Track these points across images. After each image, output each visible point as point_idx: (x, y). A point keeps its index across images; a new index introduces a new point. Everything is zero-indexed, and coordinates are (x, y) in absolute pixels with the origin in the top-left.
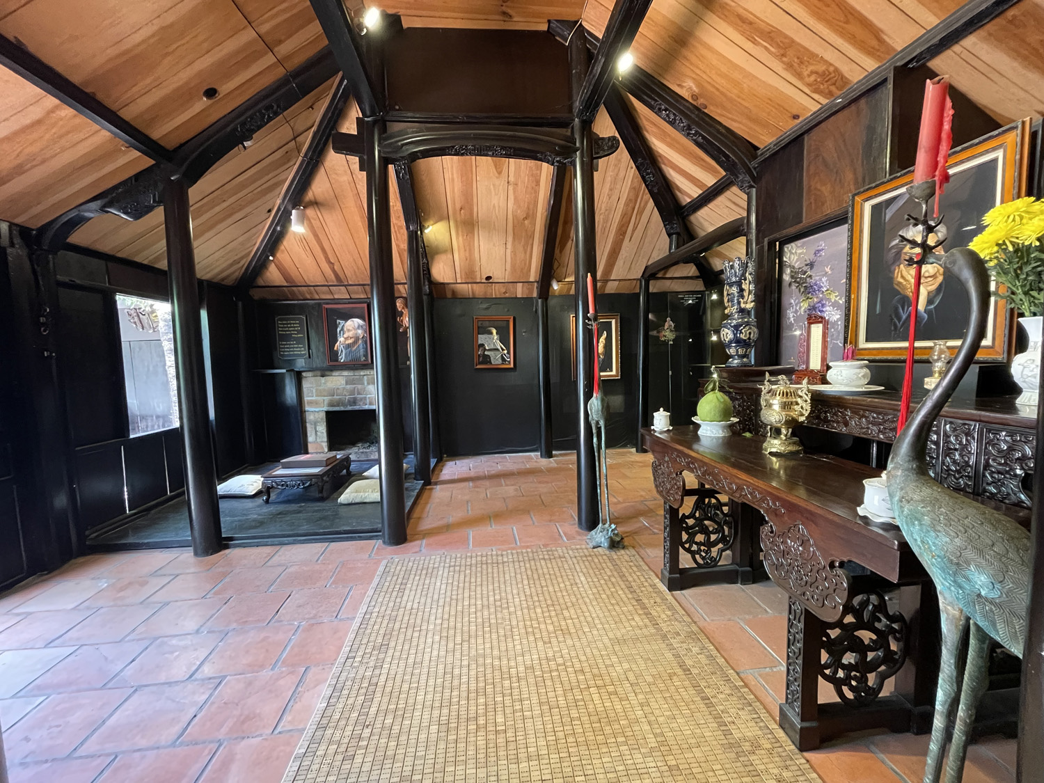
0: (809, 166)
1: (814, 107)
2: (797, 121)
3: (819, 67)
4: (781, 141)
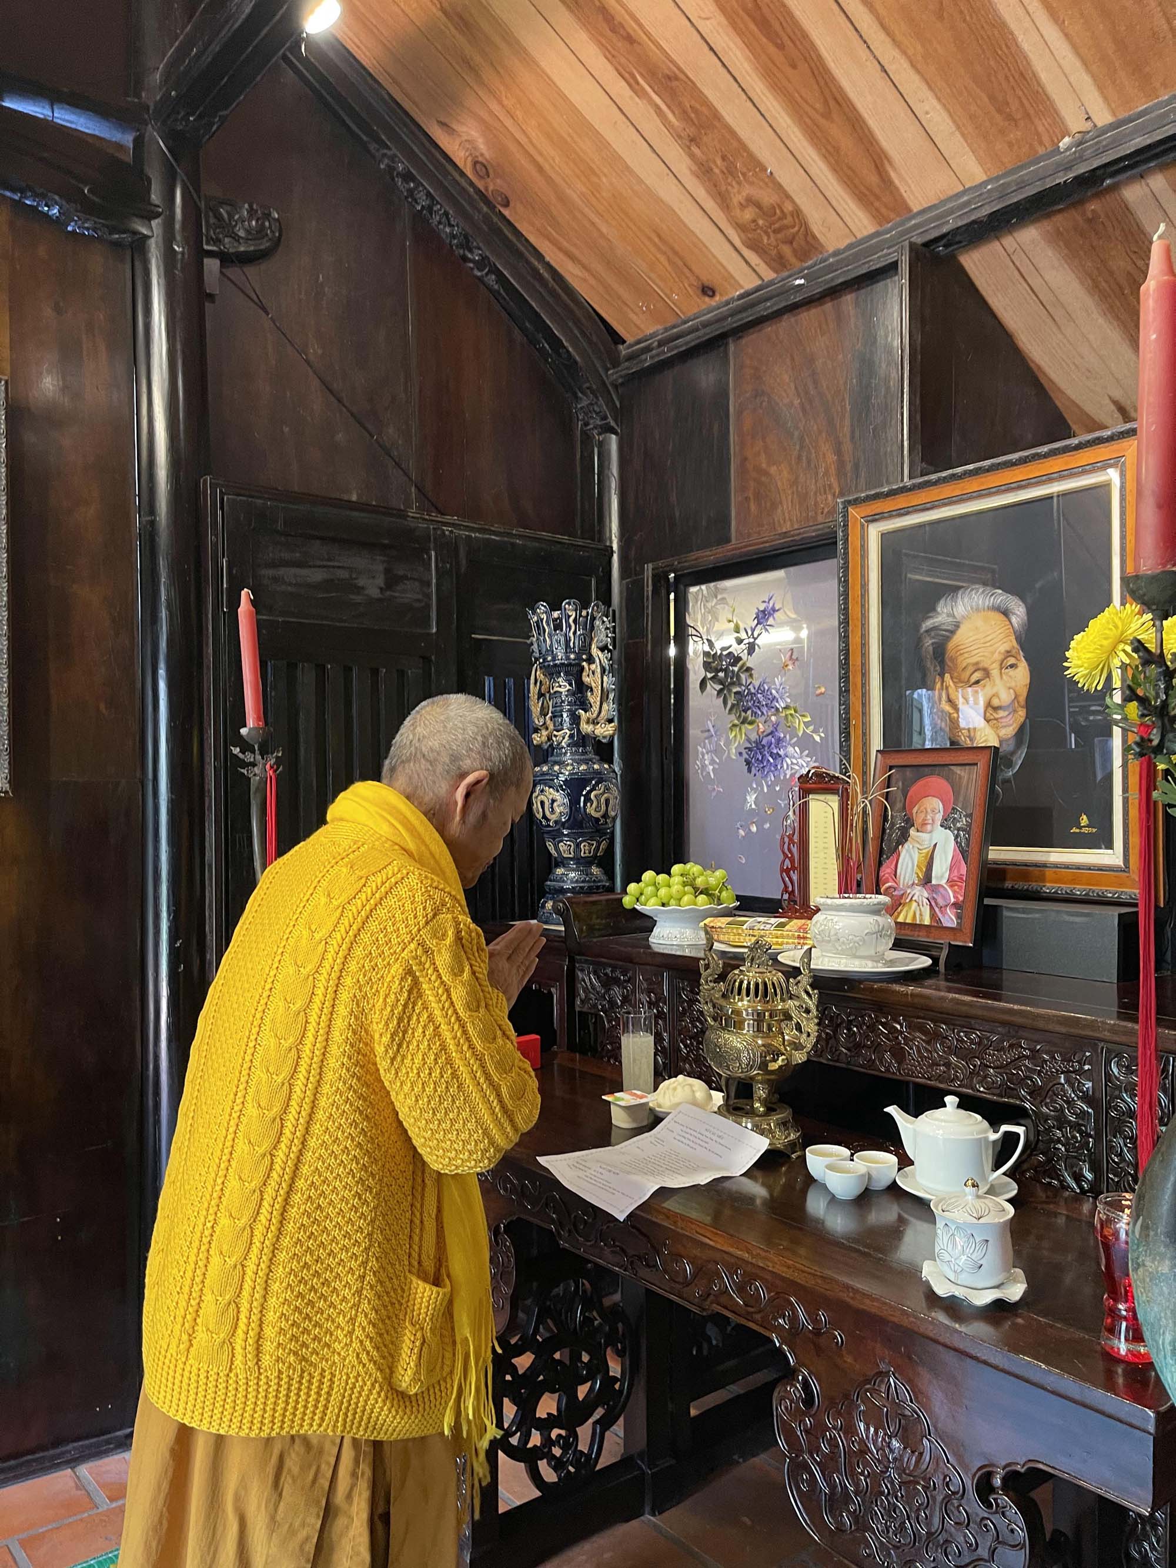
0: (739, 413)
1: (749, 282)
2: (713, 302)
3: (768, 198)
4: (676, 338)
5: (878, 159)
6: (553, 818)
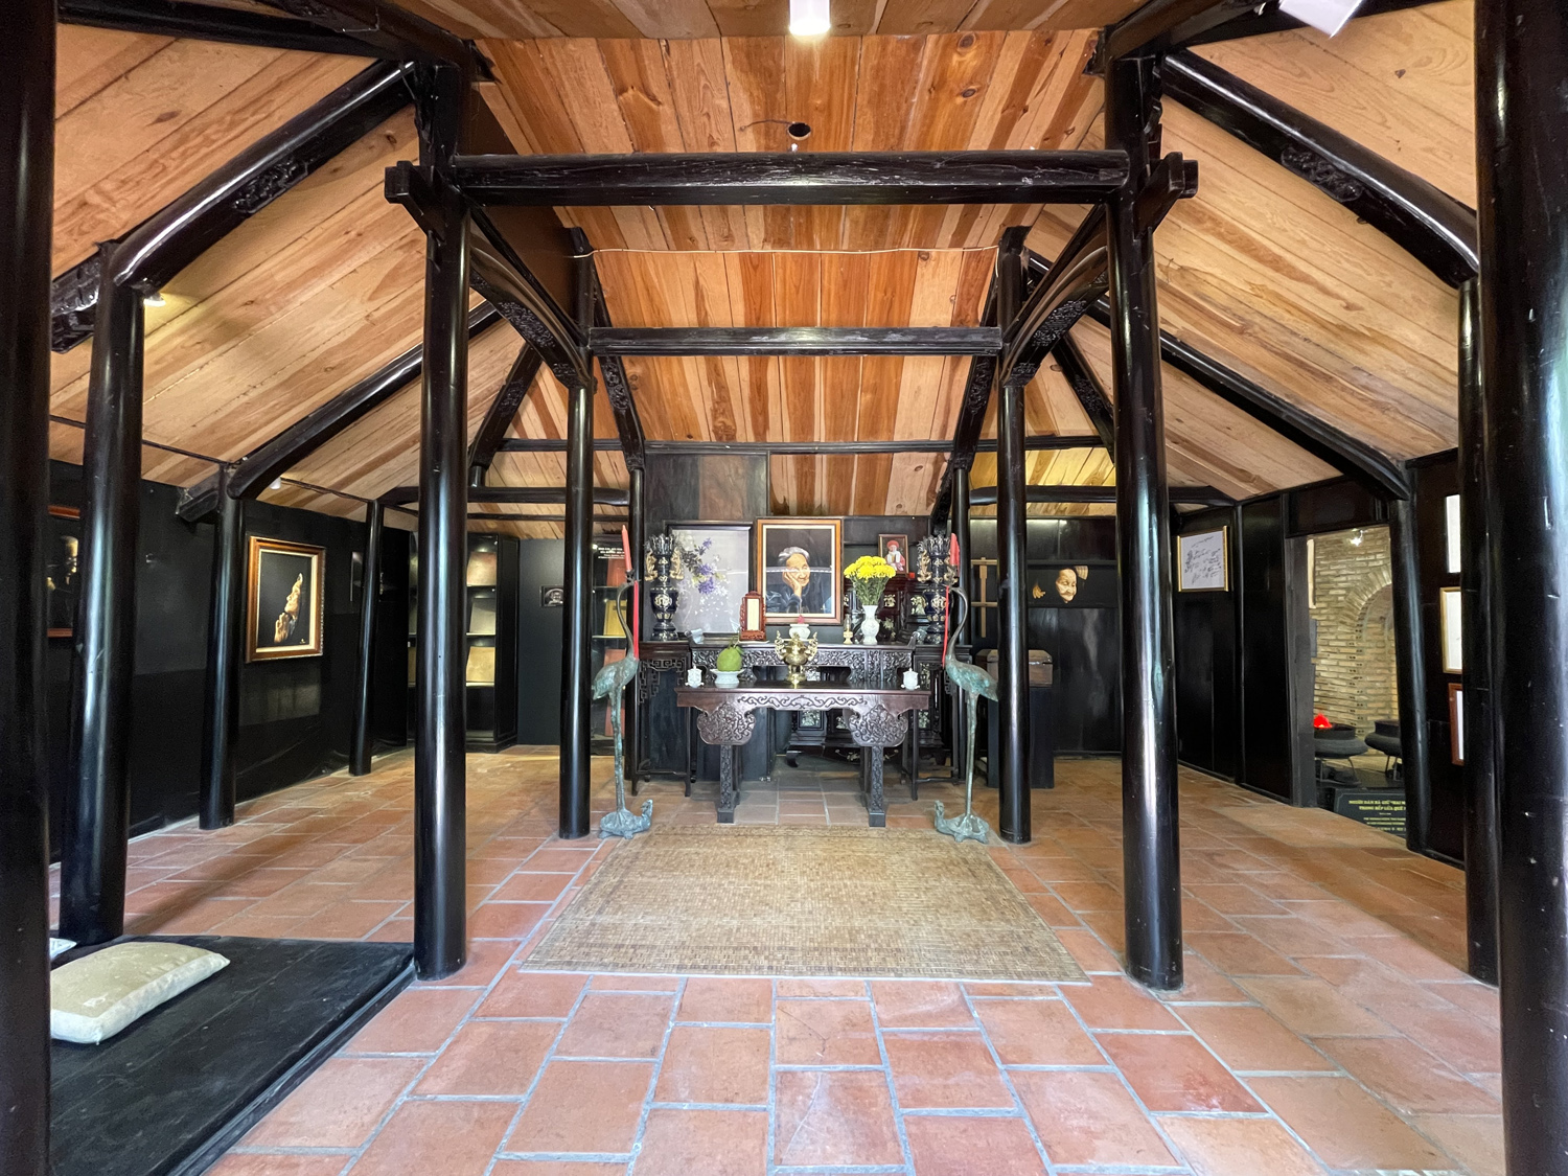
0: (704, 480)
2: (690, 441)
3: (729, 423)
4: (674, 448)
5: (766, 427)
6: (665, 605)
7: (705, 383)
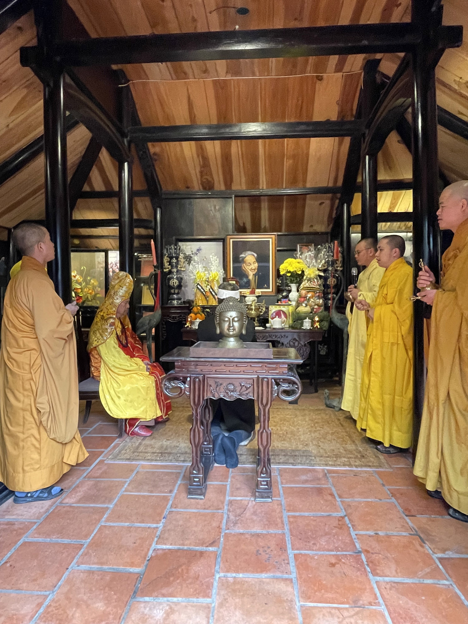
2: (188, 189)
4: (178, 194)
6: (175, 285)
7: (195, 156)
